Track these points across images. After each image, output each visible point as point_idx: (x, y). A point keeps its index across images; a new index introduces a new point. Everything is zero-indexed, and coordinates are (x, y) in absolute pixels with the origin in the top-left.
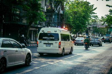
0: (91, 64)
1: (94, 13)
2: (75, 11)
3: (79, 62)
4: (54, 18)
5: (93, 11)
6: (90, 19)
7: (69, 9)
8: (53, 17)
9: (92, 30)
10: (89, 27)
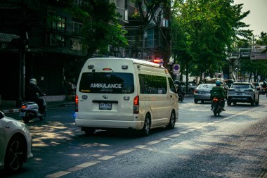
0: (235, 148)
1: (243, 25)
2: (198, 21)
3: (208, 144)
4: (148, 37)
5: (241, 21)
6: (232, 38)
7: (182, 15)
8: (146, 35)
9: (237, 67)
10: (232, 58)
